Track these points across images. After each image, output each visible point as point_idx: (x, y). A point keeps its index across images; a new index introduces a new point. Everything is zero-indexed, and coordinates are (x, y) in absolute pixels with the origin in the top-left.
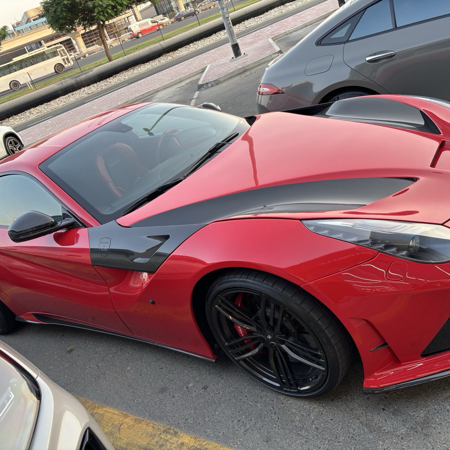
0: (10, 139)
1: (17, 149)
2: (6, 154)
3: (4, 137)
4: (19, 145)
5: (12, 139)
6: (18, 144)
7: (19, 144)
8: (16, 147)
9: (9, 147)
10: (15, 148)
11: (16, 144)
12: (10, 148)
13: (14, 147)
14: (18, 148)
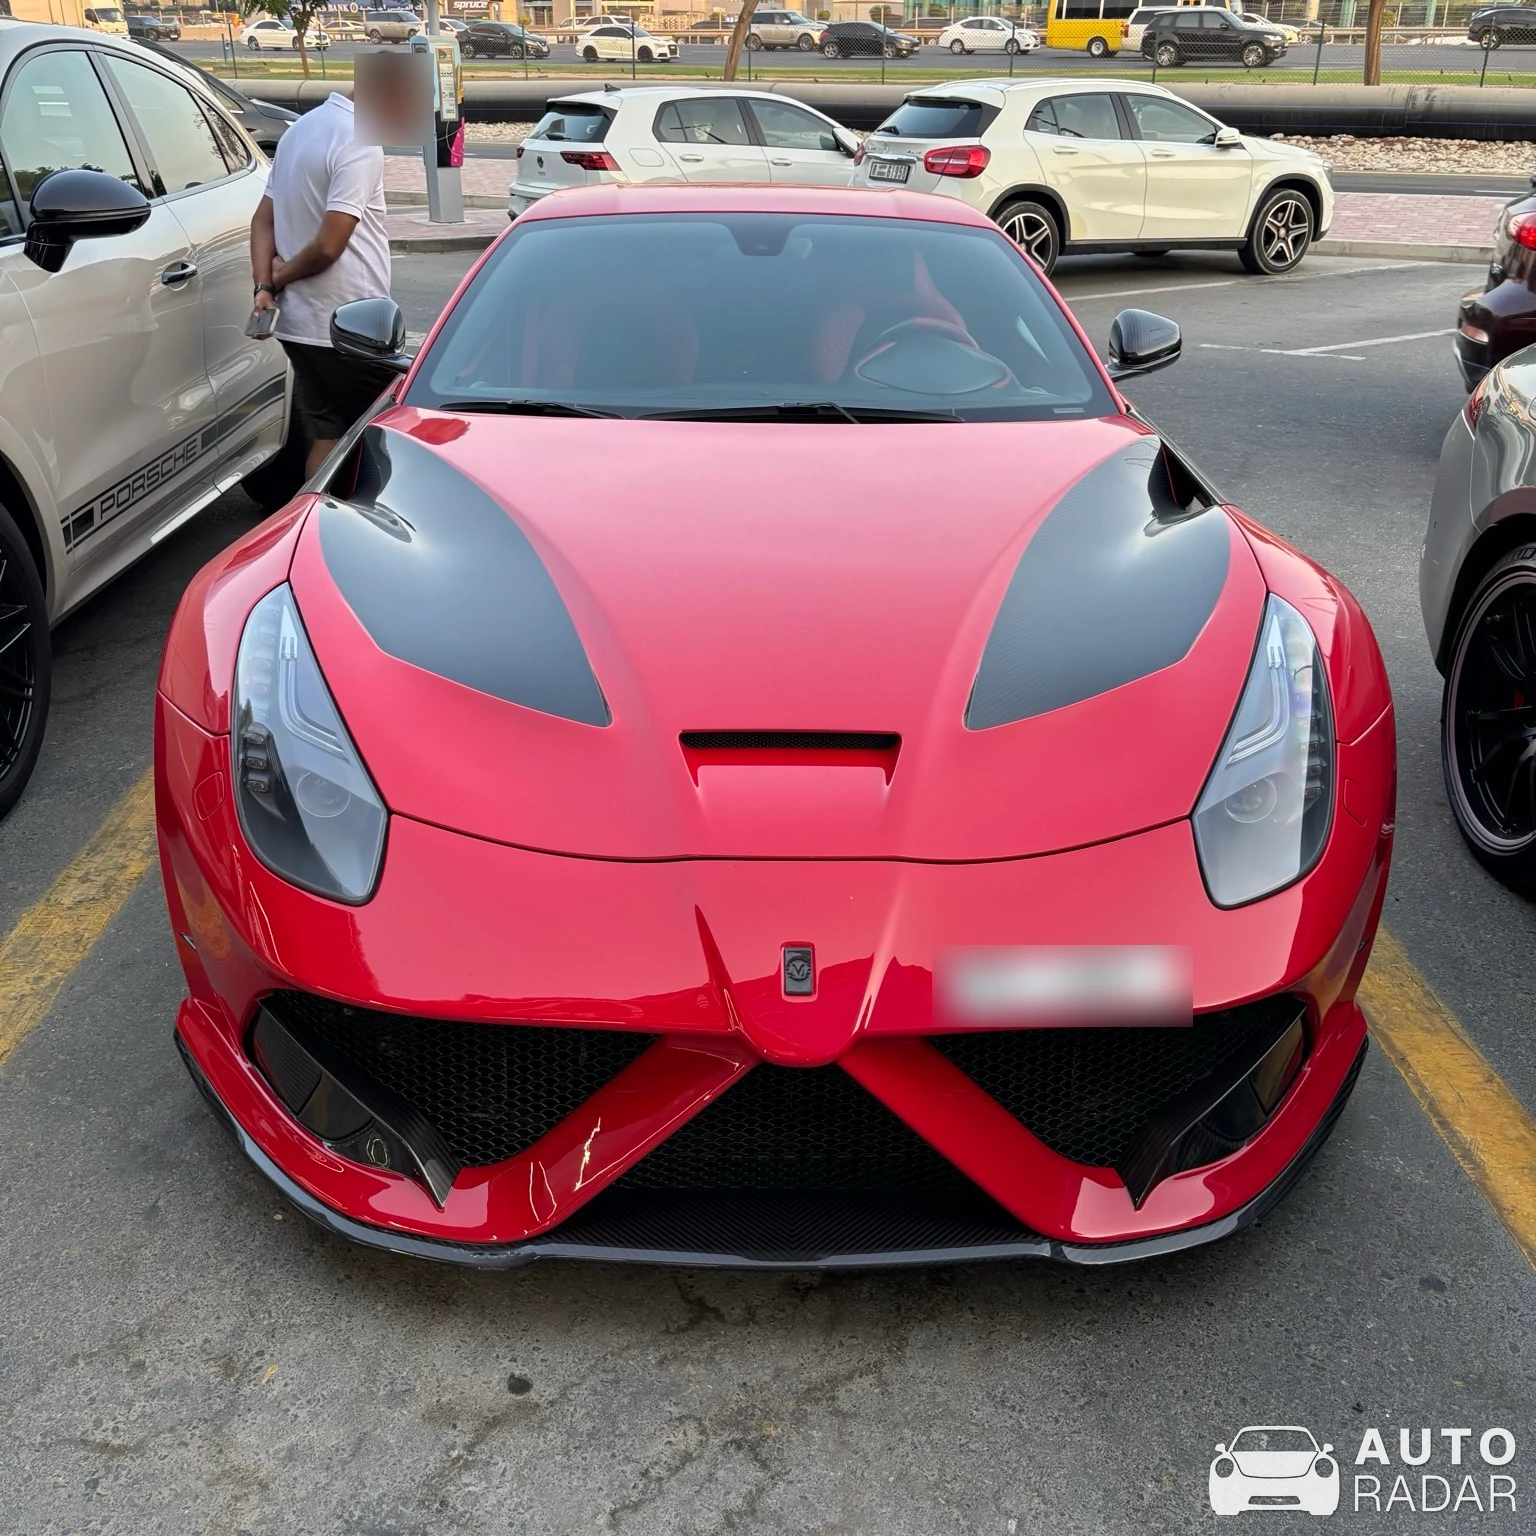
0: (1290, 197)
1: (1287, 235)
2: (1242, 234)
3: (1274, 183)
4: (1304, 228)
5: (1294, 200)
6: (1305, 222)
7: (1307, 224)
8: (1288, 230)
9: (1269, 218)
10: (1283, 232)
11: (1298, 218)
12: (1267, 224)
13: (1285, 226)
14: (1293, 235)
